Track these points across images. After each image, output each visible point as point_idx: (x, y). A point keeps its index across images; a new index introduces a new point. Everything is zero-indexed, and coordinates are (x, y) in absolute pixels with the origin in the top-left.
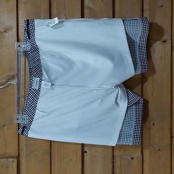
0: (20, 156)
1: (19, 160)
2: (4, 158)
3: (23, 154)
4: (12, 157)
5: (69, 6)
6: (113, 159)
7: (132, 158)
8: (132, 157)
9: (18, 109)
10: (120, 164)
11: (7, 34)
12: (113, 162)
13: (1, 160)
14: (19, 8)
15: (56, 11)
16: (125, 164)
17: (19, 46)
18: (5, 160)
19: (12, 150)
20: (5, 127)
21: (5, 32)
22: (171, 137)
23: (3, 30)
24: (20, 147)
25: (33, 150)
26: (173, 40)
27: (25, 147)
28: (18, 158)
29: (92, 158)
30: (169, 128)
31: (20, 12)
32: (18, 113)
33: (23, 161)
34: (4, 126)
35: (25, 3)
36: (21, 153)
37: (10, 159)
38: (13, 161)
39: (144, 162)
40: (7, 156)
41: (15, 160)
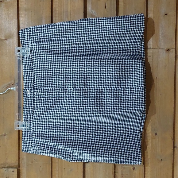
0: (21, 166)
1: (20, 170)
2: (4, 168)
3: (24, 163)
4: (12, 167)
5: (71, 14)
6: (115, 169)
7: (134, 169)
8: (134, 167)
9: (19, 116)
10: (122, 174)
11: (7, 42)
12: (115, 172)
13: (1, 170)
14: (20, 15)
15: (58, 19)
16: (126, 175)
17: (19, 51)
18: (5, 169)
19: (13, 160)
20: (5, 137)
21: (6, 39)
22: (174, 147)
23: (3, 38)
24: (21, 157)
25: (34, 160)
26: (177, 49)
27: (25, 157)
28: (19, 168)
29: (93, 168)
30: (172, 138)
31: (21, 19)
32: (19, 120)
33: (23, 171)
34: (4, 135)
35: (26, 10)
36: (22, 162)
37: (10, 169)
38: (13, 171)
39: (146, 172)
40: (7, 166)
41: (16, 170)
